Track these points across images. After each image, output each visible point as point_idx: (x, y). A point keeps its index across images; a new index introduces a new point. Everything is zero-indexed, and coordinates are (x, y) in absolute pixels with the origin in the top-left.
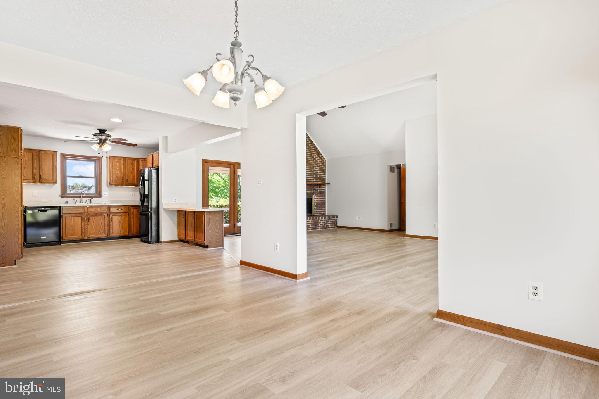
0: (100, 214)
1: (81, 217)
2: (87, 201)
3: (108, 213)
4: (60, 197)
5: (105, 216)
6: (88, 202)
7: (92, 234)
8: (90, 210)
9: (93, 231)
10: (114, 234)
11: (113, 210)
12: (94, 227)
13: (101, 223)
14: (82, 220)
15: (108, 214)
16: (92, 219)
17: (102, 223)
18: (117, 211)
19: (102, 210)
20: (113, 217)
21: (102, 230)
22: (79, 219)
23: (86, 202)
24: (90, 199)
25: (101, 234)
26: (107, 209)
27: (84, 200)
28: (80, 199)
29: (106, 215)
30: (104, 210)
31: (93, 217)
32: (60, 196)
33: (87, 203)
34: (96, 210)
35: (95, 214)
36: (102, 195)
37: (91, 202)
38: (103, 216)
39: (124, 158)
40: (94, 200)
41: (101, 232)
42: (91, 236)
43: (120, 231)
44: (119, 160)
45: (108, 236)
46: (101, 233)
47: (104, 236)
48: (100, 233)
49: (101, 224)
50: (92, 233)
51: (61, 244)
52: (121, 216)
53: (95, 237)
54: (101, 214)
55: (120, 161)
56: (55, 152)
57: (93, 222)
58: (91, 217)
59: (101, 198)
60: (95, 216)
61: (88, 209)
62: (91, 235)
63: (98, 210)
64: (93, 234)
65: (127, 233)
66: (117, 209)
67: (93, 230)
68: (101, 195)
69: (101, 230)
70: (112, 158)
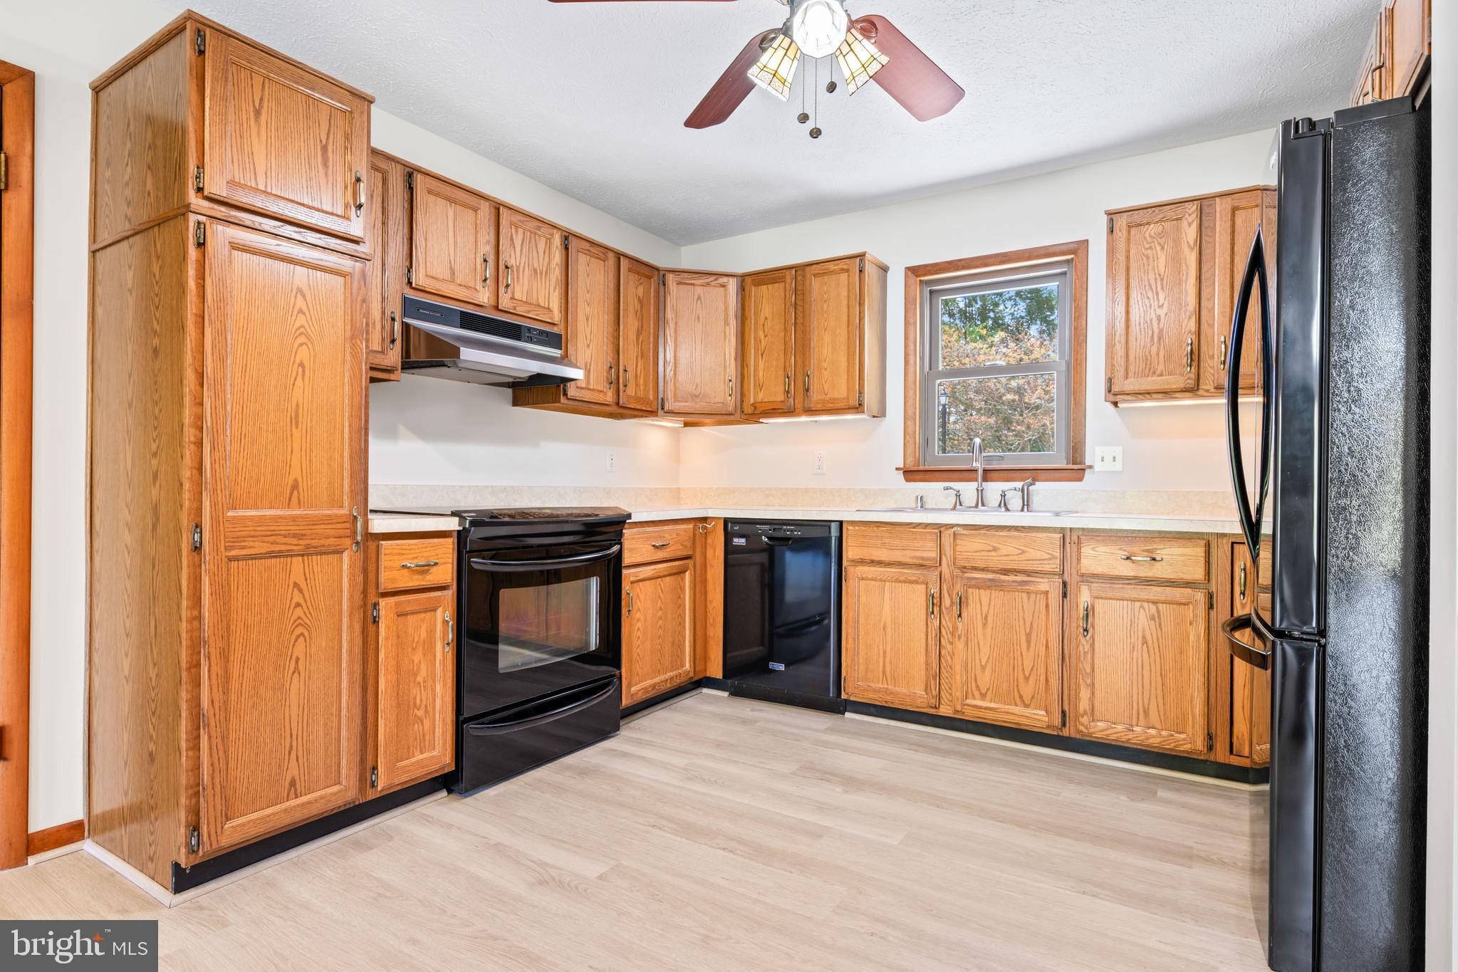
0: (1019, 578)
1: (924, 586)
2: (1003, 495)
3: (1066, 577)
4: (900, 475)
5: (1046, 593)
6: (1015, 501)
7: (977, 694)
8: (972, 548)
9: (985, 679)
10: (1101, 725)
11: (1096, 558)
12: (985, 651)
13: (1024, 639)
14: (934, 604)
15: (1065, 584)
16: (979, 601)
17: (1028, 636)
18: (1127, 570)
19: (1033, 554)
20: (1100, 606)
21: (1031, 681)
22: (917, 597)
23: (1004, 504)
24: (1019, 485)
25: (1027, 706)
26: (1057, 554)
27: (994, 489)
28: (974, 485)
29: (1051, 586)
30: (1043, 554)
31: (982, 591)
32: (902, 472)
33: (1007, 510)
34: (995, 549)
35: (991, 576)
36: (1088, 463)
37: (1026, 505)
38: (1036, 593)
39: (1203, 203)
40: (1043, 490)
41: (1027, 690)
42: (968, 701)
43: (1146, 713)
44: (1168, 225)
45: (1064, 724)
46: (1023, 701)
47: (1037, 718)
48: (1021, 697)
49: (1024, 645)
50: (978, 687)
51: (848, 715)
52: (1153, 608)
53: (990, 717)
54: (1025, 583)
55: (1178, 229)
56: (858, 259)
57: (984, 625)
58: (973, 594)
59: (1080, 479)
60: (989, 587)
61: (958, 542)
62: (974, 698)
63: (1008, 552)
64: (983, 696)
65: (1190, 740)
66: (1124, 554)
67: (983, 668)
68: (1082, 462)
69: (1027, 679)
70: (1121, 222)
